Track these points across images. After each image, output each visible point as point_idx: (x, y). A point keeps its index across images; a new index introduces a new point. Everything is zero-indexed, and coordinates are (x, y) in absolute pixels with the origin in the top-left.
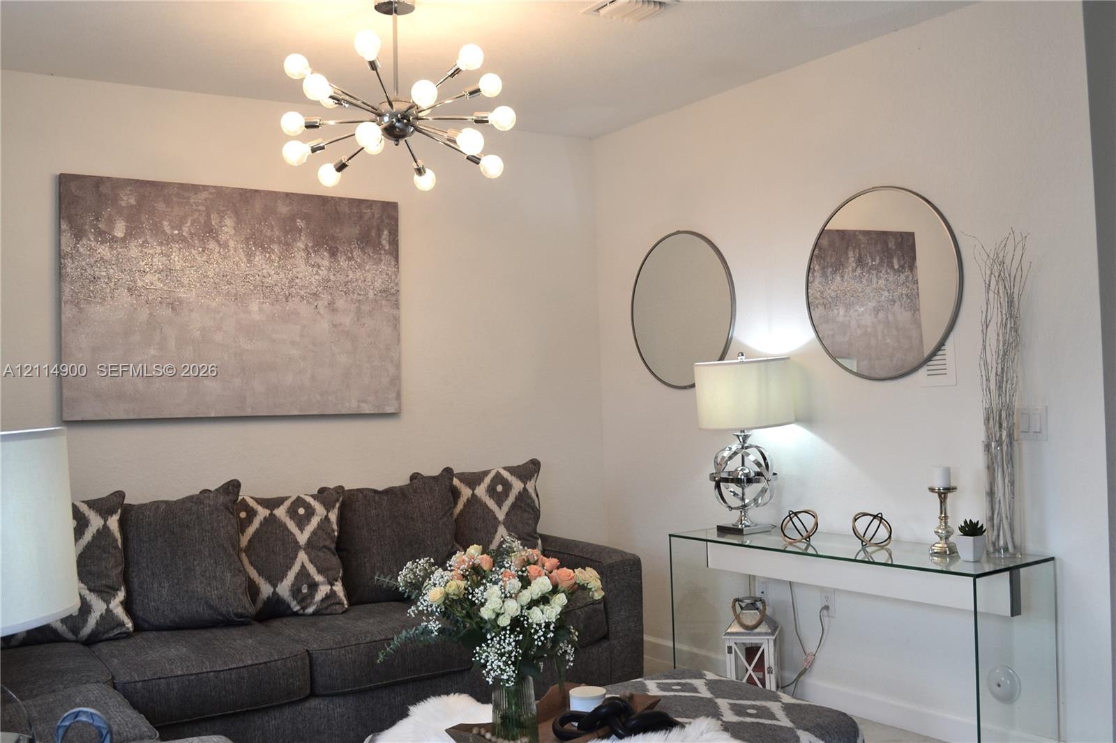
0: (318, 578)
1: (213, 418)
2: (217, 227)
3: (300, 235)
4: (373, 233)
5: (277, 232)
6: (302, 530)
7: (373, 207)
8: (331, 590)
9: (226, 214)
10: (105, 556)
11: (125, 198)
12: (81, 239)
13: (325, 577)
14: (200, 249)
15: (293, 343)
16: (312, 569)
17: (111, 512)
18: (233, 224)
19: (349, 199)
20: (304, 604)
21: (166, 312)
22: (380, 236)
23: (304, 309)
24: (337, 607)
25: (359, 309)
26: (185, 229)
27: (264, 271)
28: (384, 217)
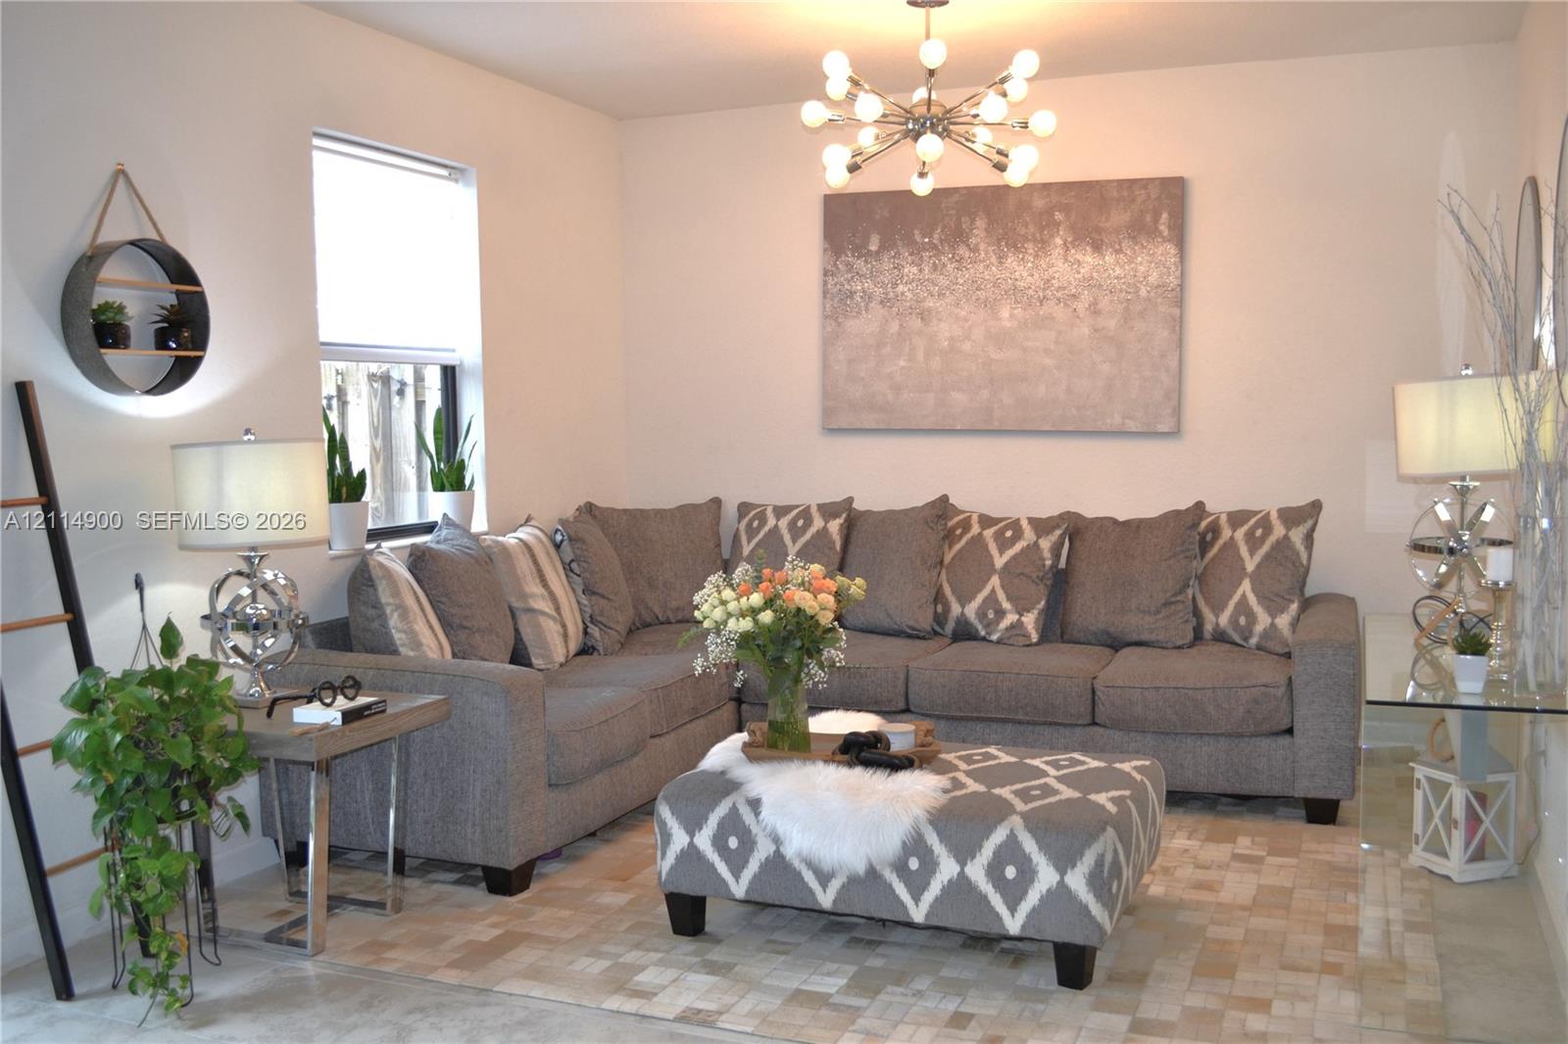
0: (1006, 605)
1: (958, 430)
2: (967, 230)
3: (1058, 230)
4: (1149, 218)
5: (1032, 229)
6: (1001, 553)
7: (1150, 187)
8: (1019, 620)
9: (977, 215)
10: (818, 554)
11: (879, 211)
12: (840, 257)
13: (1013, 605)
14: (950, 256)
15: (1047, 351)
16: (1001, 596)
17: (836, 516)
18: (984, 226)
19: (1118, 181)
20: (989, 630)
21: (916, 323)
22: (1156, 221)
23: (1060, 313)
24: (1021, 638)
25: (1127, 309)
26: (936, 236)
27: (1017, 273)
28: (1163, 196)
